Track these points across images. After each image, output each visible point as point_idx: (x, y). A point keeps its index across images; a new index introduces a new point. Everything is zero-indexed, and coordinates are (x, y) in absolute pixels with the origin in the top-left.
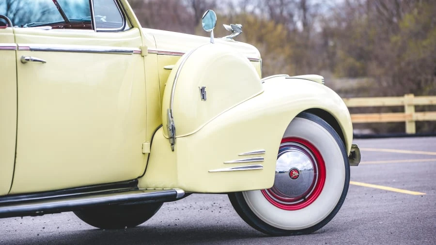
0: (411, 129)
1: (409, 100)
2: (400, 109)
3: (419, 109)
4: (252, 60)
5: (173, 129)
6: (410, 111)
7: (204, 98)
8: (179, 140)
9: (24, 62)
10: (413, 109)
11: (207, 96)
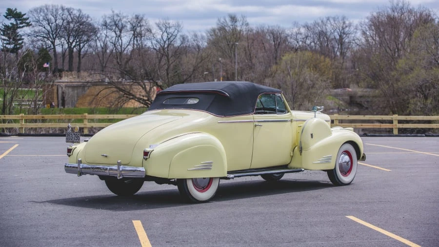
0: (396, 132)
1: (396, 117)
2: (391, 122)
3: (400, 122)
4: (326, 121)
5: (301, 148)
6: (395, 123)
7: (312, 137)
8: (303, 152)
9: (256, 126)
10: (397, 122)
11: (314, 136)
